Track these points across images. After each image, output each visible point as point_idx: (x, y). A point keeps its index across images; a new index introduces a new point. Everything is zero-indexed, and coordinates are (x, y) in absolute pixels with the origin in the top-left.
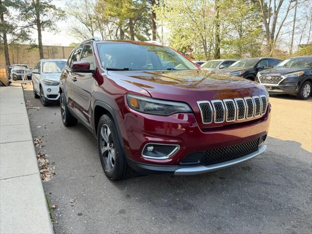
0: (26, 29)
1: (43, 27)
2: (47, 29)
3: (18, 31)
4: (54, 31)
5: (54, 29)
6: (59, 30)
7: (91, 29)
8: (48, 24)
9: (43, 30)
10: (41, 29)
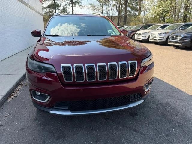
0: (65, 6)
1: (75, 5)
2: (77, 6)
3: (61, 8)
4: (80, 7)
5: (81, 5)
6: (84, 6)
7: (102, 4)
8: (77, 2)
9: (75, 7)
10: (74, 6)
